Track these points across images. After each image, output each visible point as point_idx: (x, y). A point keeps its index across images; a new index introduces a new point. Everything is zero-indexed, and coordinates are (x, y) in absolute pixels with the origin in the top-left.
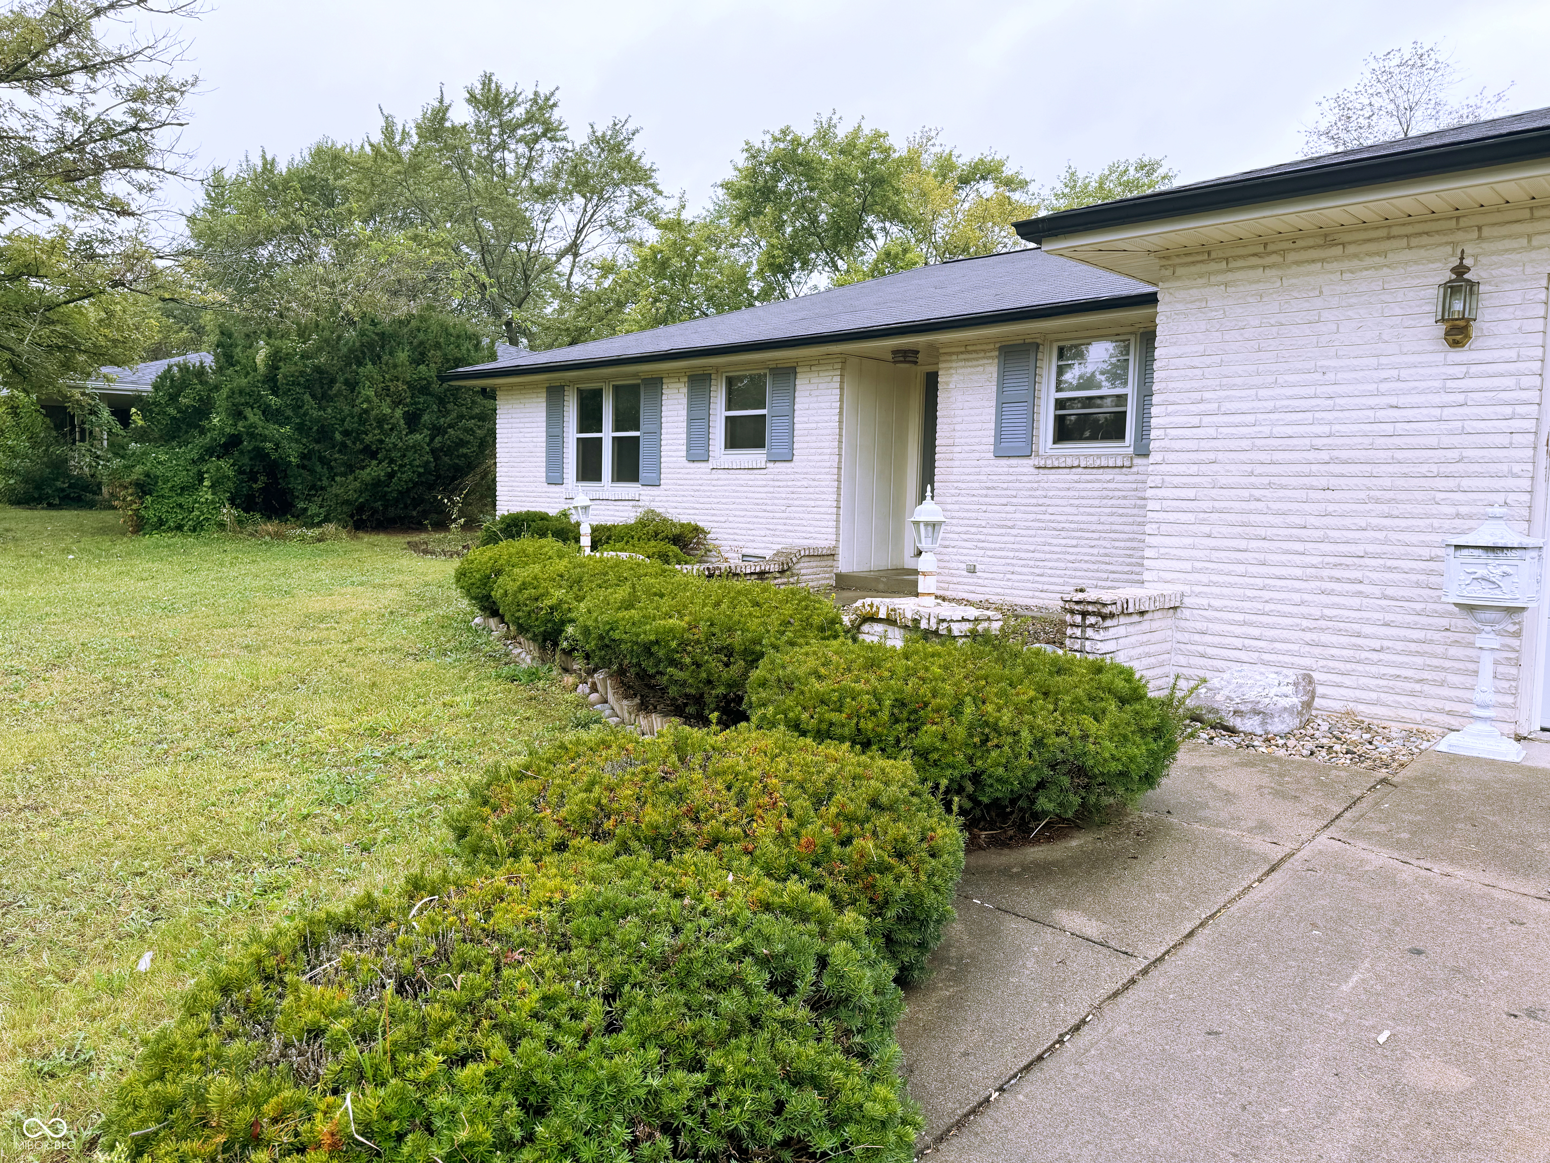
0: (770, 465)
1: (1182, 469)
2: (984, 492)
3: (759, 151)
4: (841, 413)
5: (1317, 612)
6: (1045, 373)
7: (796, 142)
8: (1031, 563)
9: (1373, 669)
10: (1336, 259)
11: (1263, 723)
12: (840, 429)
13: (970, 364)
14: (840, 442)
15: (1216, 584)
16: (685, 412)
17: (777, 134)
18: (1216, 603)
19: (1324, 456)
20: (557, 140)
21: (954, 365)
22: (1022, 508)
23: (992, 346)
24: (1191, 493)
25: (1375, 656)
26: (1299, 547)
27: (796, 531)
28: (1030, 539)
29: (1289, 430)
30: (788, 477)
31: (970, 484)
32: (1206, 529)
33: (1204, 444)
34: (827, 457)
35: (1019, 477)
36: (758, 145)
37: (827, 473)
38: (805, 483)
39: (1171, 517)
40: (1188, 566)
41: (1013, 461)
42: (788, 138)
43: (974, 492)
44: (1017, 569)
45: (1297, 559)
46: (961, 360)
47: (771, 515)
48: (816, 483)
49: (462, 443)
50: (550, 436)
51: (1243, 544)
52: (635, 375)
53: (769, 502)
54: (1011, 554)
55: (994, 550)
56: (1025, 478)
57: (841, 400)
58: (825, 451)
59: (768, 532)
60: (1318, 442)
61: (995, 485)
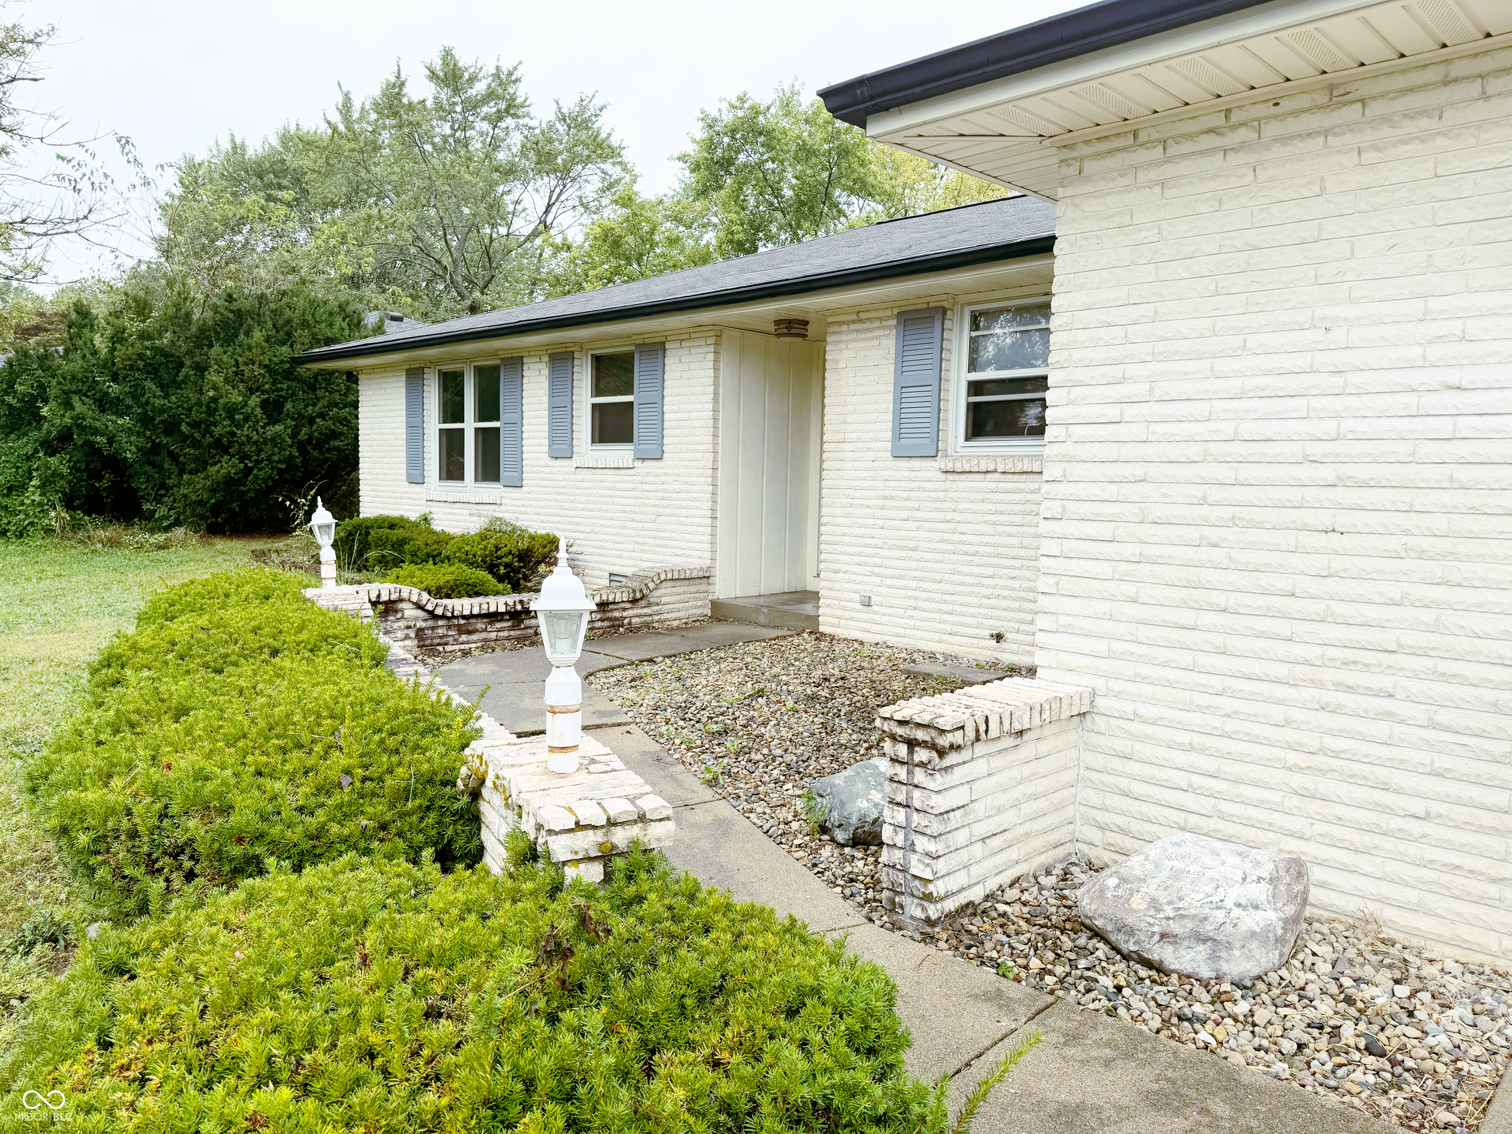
0: (638, 464)
1: (1093, 490)
2: (881, 502)
3: (715, 120)
4: (715, 400)
5: (1312, 741)
6: (954, 346)
7: (756, 111)
8: (938, 597)
9: (1413, 850)
10: (1350, 127)
11: (1213, 957)
12: (715, 419)
13: (863, 336)
14: (715, 436)
15: (1146, 680)
16: (546, 399)
17: (734, 101)
18: (1147, 711)
19: (1327, 473)
20: (518, 117)
21: (844, 337)
22: (927, 524)
23: (888, 313)
24: (1105, 530)
25: (1415, 827)
26: (1282, 627)
27: (666, 546)
28: (937, 566)
29: (1267, 429)
30: (658, 479)
31: (864, 493)
32: (1130, 589)
33: (1127, 451)
34: (700, 455)
35: (923, 484)
36: (714, 113)
37: (701, 475)
38: (676, 487)
39: (1077, 566)
40: (1101, 647)
41: (916, 463)
42: (747, 105)
43: (869, 502)
44: (920, 604)
45: (1280, 648)
46: (852, 332)
47: (640, 525)
48: (689, 487)
49: (334, 435)
50: (410, 427)
51: (1188, 617)
52: (494, 354)
53: (637, 509)
54: (913, 584)
55: (893, 577)
56: (929, 485)
57: (716, 384)
58: (698, 447)
59: (637, 547)
60: (1317, 450)
61: (894, 493)
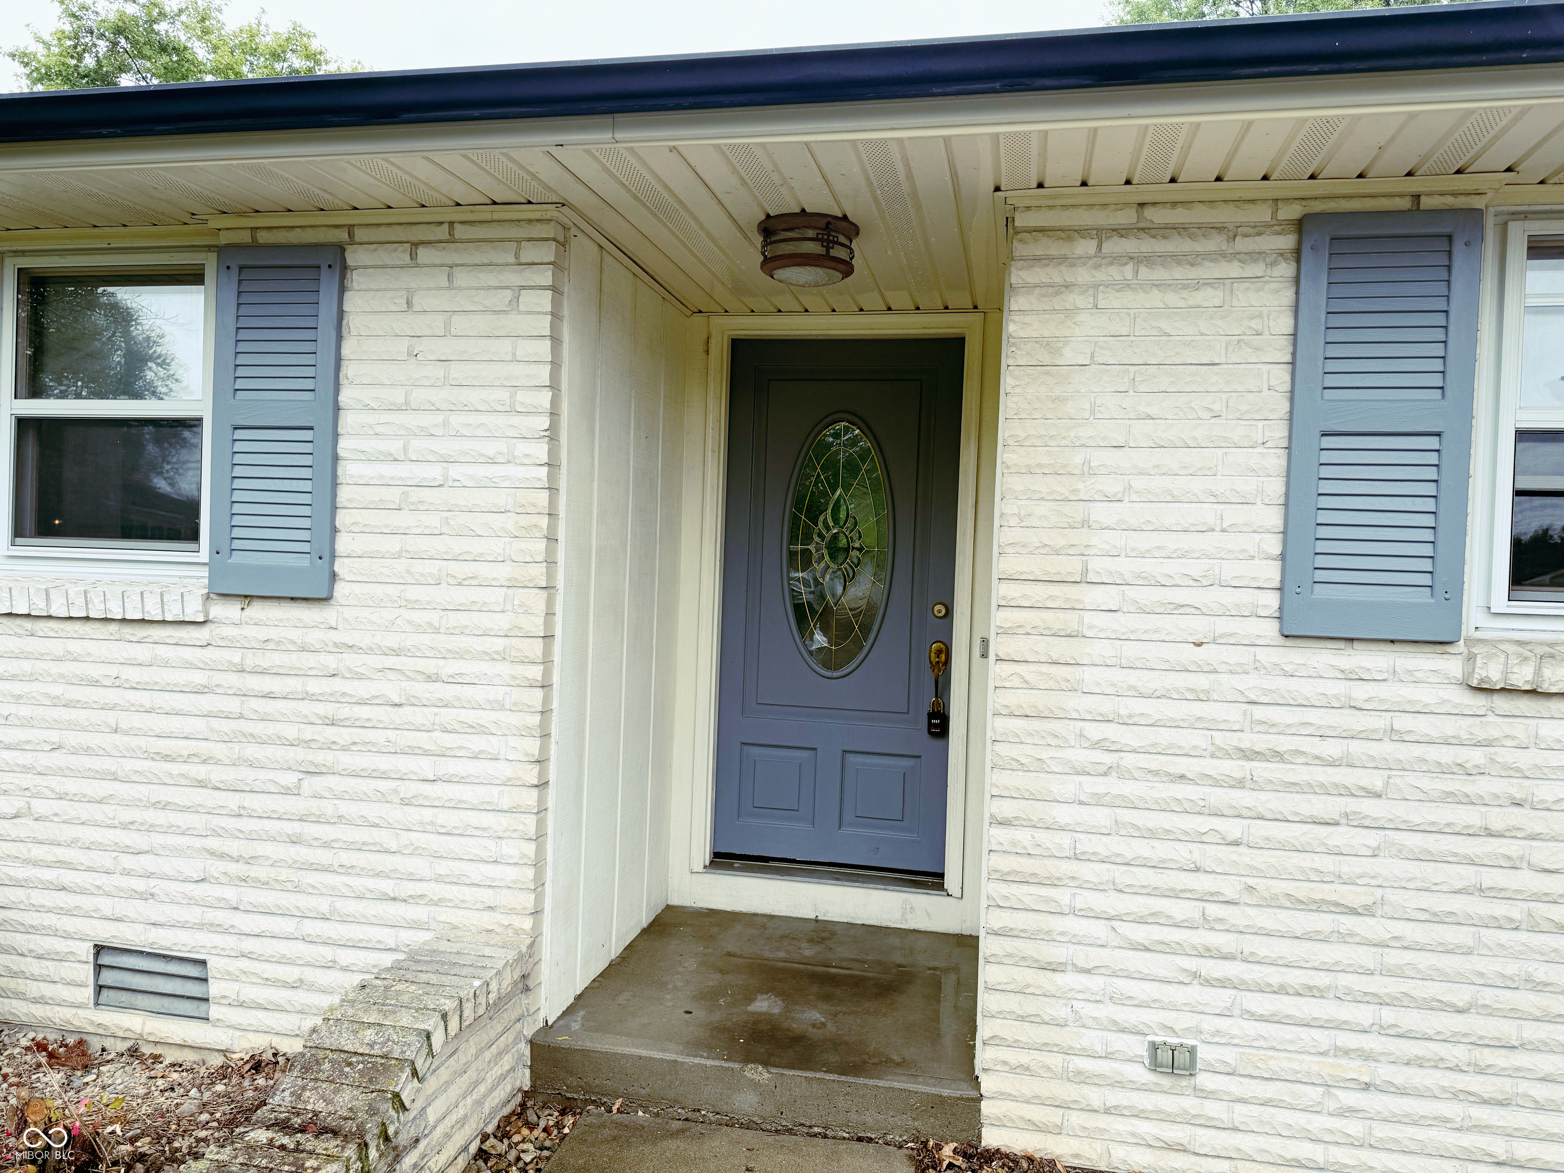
0: (229, 611)
2: (1234, 768)
6: (1486, 328)
8: (1458, 1053)
13: (1160, 274)
21: (1083, 275)
22: (1413, 841)
23: (1263, 214)
27: (347, 870)
28: (1450, 963)
30: (308, 661)
31: (1165, 736)
34: (494, 596)
35: (1403, 722)
37: (501, 657)
38: (392, 690)
41: (1371, 658)
43: (1182, 765)
44: (1385, 1072)
46: (1117, 260)
47: (232, 801)
48: (444, 691)
53: (219, 750)
54: (1364, 1014)
55: (1281, 990)
56: (1422, 726)
58: (485, 571)
59: (216, 867)
61: (1284, 744)
